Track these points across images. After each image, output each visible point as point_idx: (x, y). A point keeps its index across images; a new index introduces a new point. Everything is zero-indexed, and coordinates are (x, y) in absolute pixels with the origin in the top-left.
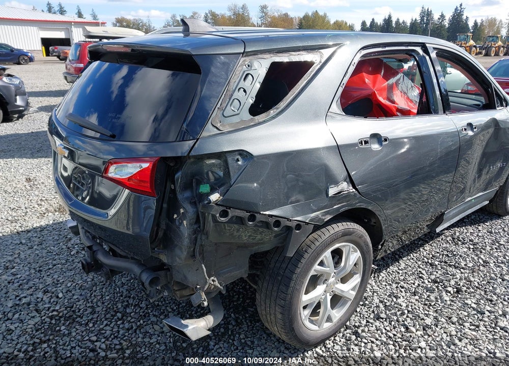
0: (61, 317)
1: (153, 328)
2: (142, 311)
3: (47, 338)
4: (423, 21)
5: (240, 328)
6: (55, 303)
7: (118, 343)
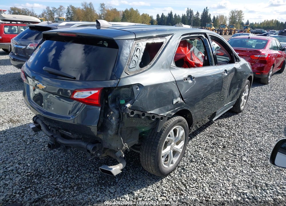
0: (33, 175)
1: (85, 176)
2: (76, 168)
3: (29, 186)
4: (188, 16)
5: (129, 172)
6: (27, 169)
7: (69, 184)
